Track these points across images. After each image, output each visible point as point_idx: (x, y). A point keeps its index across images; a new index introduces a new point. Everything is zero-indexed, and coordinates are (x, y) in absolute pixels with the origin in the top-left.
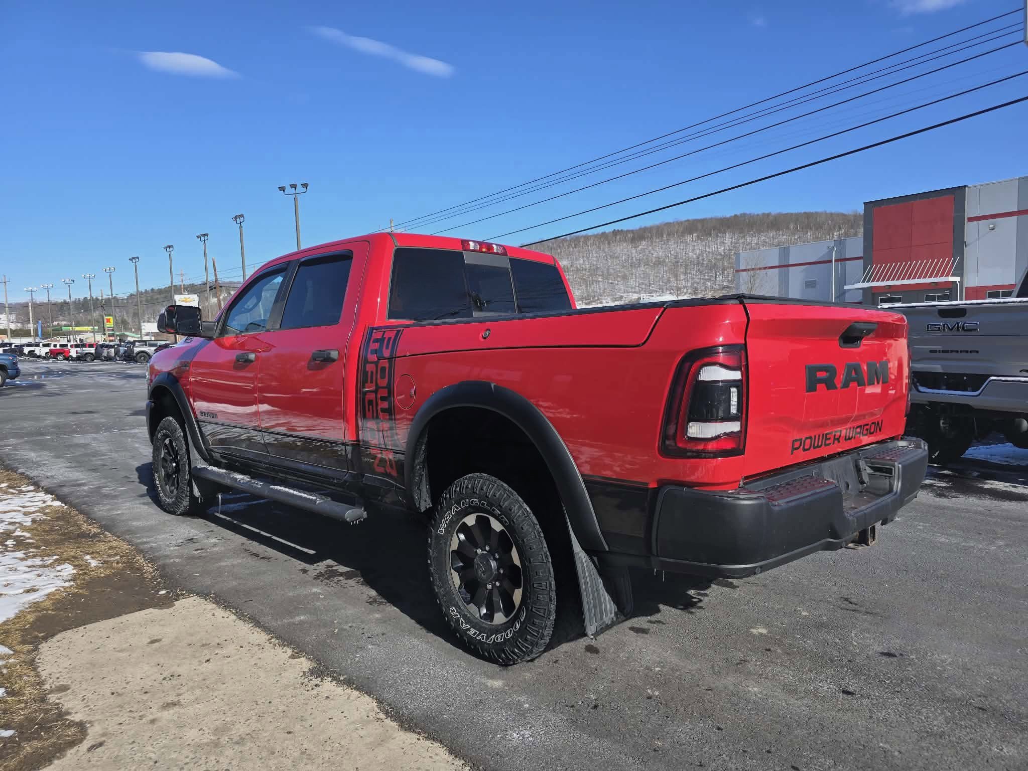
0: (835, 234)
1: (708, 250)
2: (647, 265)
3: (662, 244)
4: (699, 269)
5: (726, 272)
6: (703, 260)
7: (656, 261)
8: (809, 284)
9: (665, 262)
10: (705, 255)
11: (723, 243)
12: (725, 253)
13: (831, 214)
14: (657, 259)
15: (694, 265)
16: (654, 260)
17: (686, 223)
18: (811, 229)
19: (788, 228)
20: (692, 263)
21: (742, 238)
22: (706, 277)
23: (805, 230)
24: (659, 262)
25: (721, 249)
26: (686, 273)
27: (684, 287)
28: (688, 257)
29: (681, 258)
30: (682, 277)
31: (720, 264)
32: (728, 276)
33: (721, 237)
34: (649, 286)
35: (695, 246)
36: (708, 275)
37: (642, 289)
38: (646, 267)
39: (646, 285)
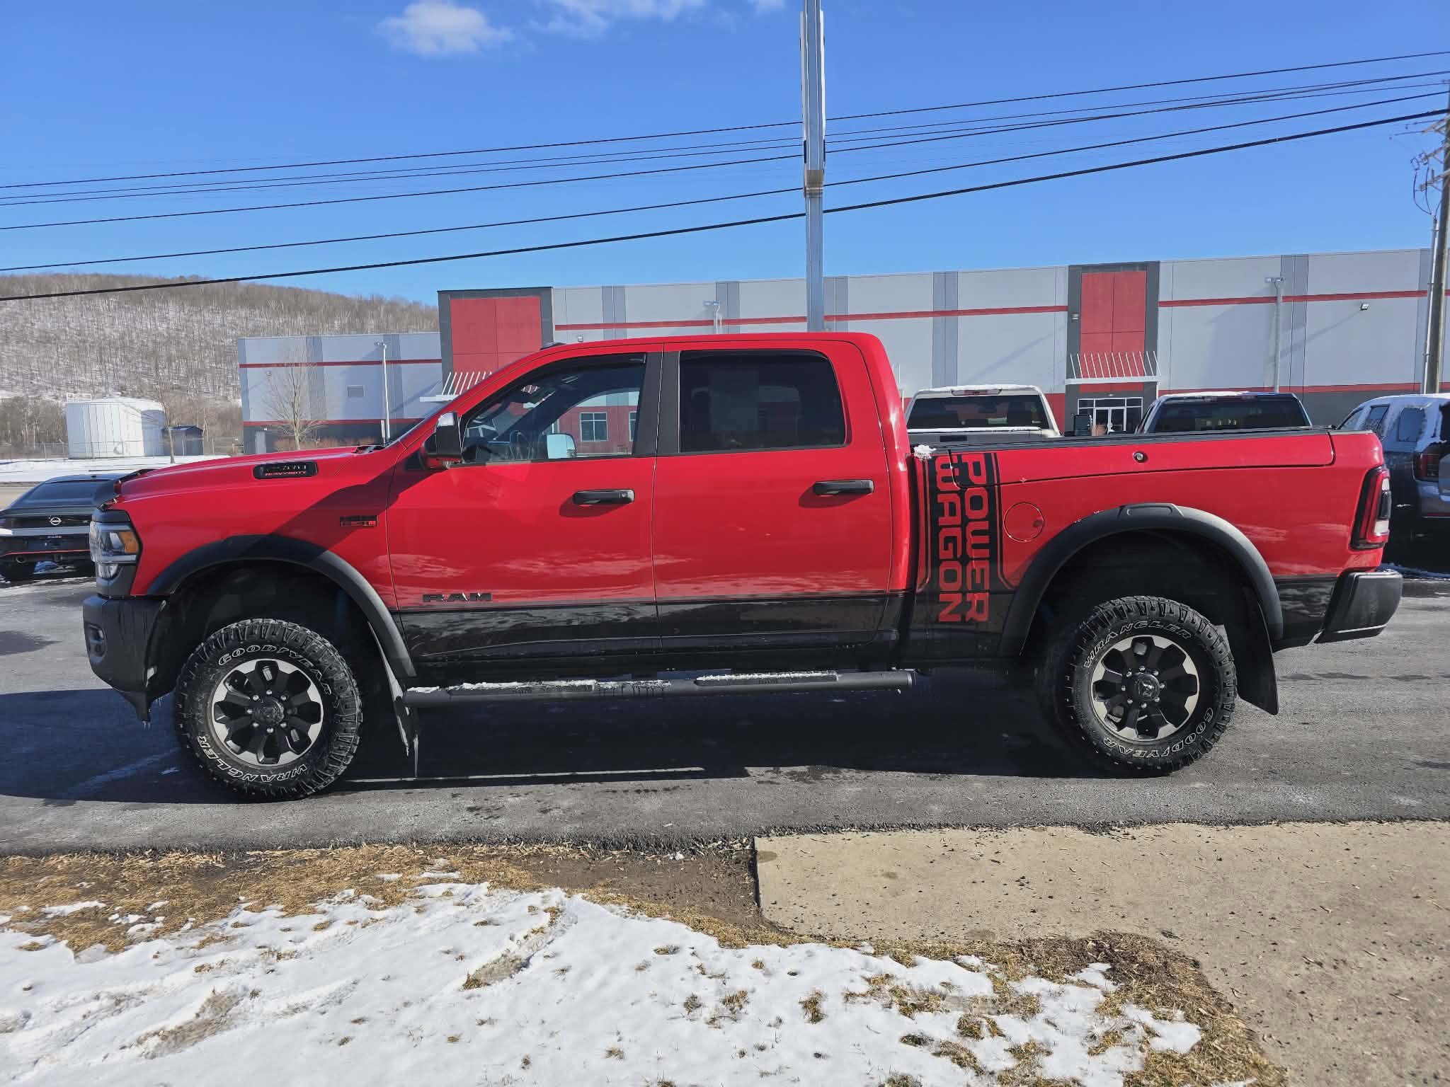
0: (336, 322)
1: (138, 325)
2: (24, 341)
3: (50, 309)
4: (125, 357)
5: (173, 364)
6: (131, 341)
7: (40, 337)
8: (353, 392)
9: (59, 339)
10: (134, 334)
11: (164, 319)
12: (169, 334)
13: (327, 294)
14: (44, 334)
15: (117, 349)
16: (36, 334)
17: (96, 279)
18: (301, 311)
19: (267, 306)
20: (112, 345)
21: (196, 312)
22: (140, 370)
23: (293, 313)
24: (46, 340)
25: (162, 328)
26: (101, 361)
27: (101, 384)
28: (104, 335)
29: (91, 335)
30: (96, 367)
31: (163, 352)
32: (178, 370)
33: (161, 309)
34: (32, 379)
35: (114, 318)
36: (143, 367)
37: (18, 382)
38: (21, 345)
39: (23, 375)
